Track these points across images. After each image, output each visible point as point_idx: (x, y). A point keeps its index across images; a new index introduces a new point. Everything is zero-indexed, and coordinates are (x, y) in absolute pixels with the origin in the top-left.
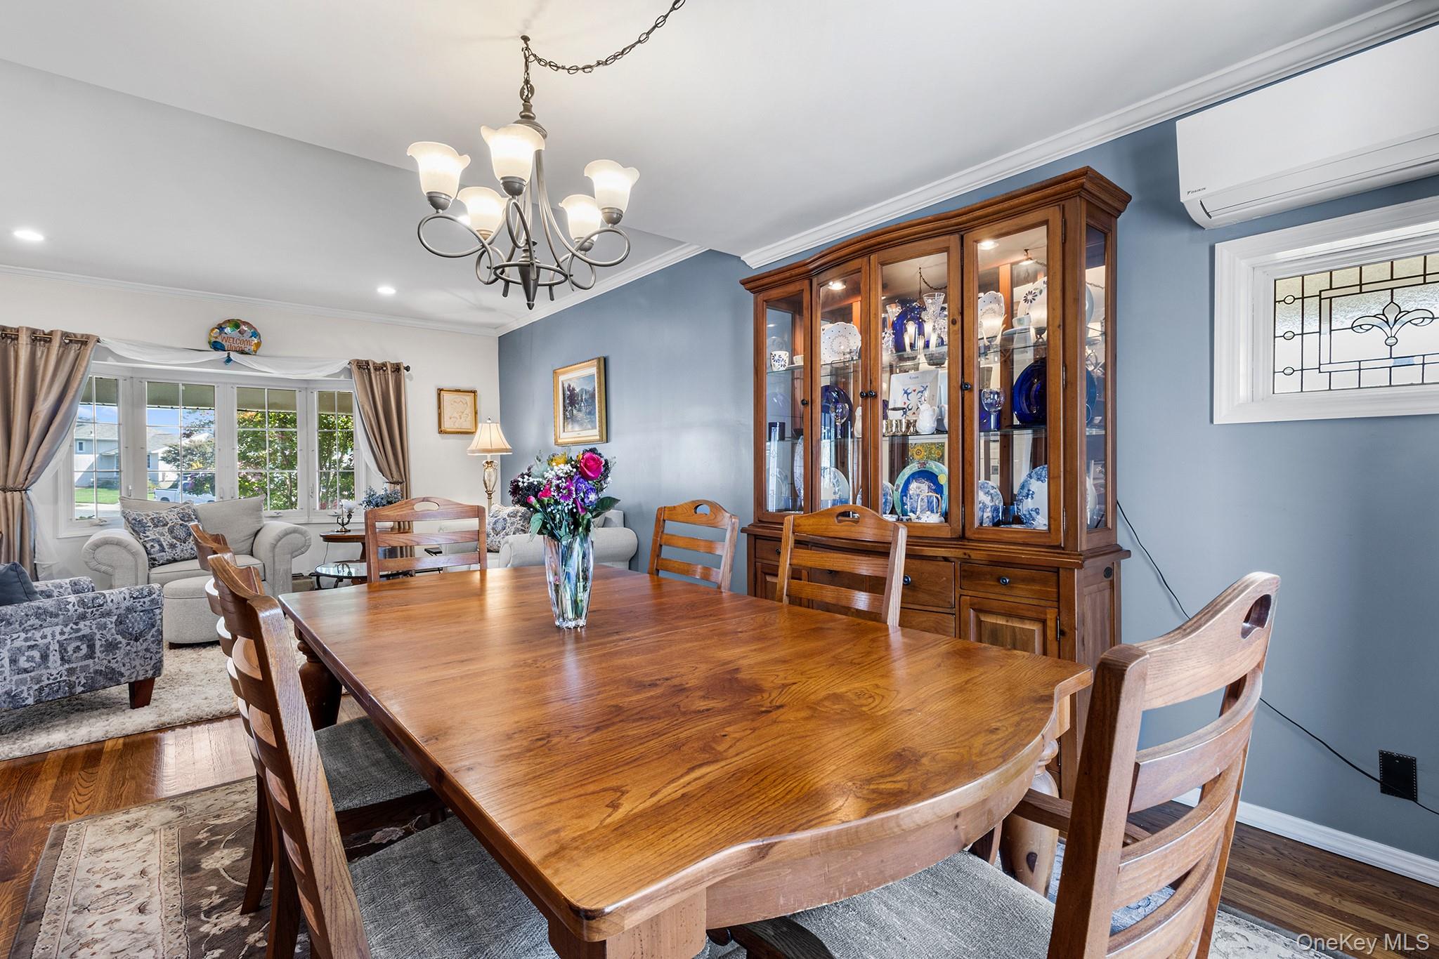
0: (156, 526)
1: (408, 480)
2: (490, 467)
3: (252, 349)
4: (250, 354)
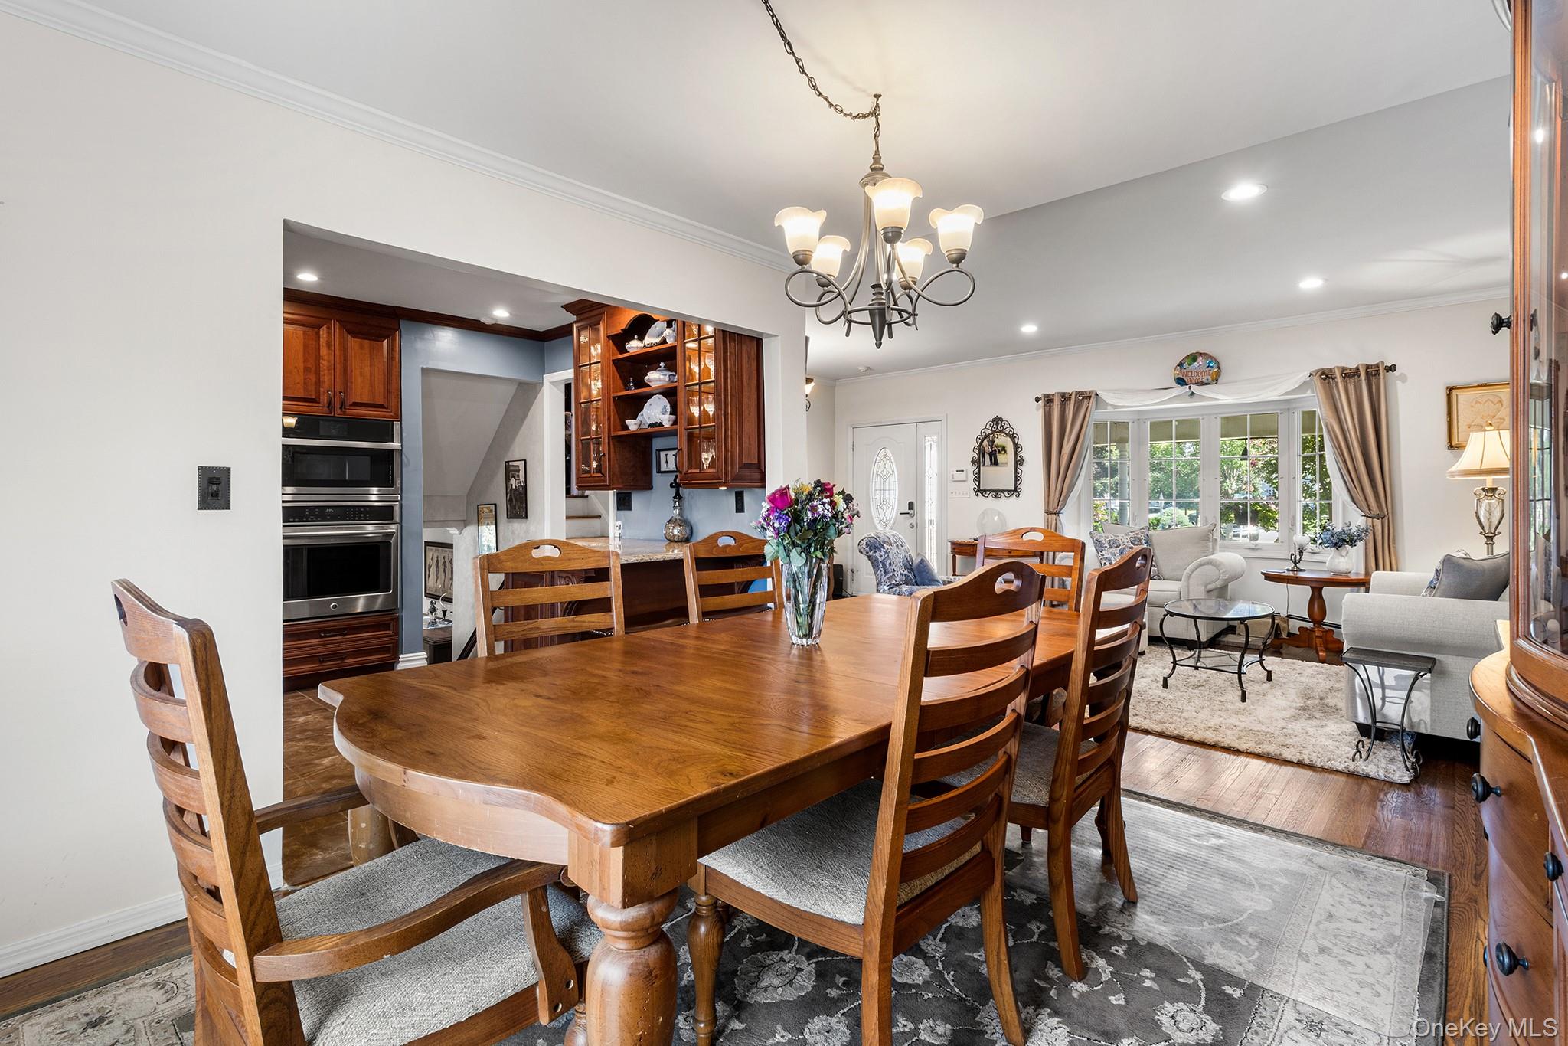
1: (1392, 513)
2: (1491, 496)
3: (1210, 379)
4: (1209, 384)
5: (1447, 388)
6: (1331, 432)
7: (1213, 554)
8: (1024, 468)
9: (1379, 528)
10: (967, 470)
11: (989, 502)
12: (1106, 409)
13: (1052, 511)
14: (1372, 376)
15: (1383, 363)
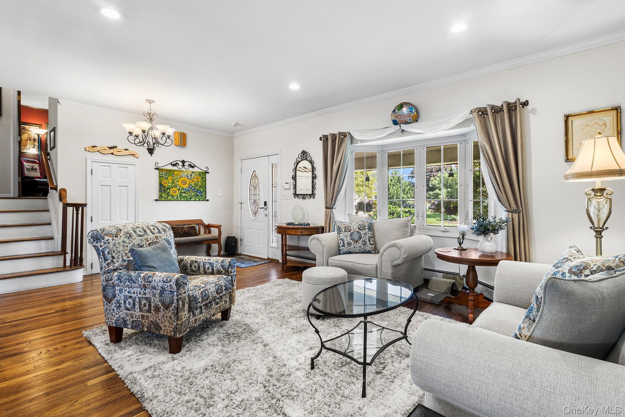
0: (345, 231)
1: (525, 208)
2: (600, 196)
3: (412, 120)
4: (412, 123)
5: (565, 115)
6: (485, 152)
7: (411, 235)
8: (316, 181)
9: (516, 219)
10: (290, 183)
11: (300, 201)
12: (357, 143)
13: (329, 207)
14: (513, 110)
15: (519, 100)
